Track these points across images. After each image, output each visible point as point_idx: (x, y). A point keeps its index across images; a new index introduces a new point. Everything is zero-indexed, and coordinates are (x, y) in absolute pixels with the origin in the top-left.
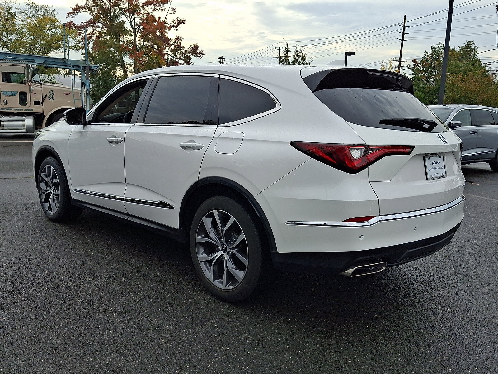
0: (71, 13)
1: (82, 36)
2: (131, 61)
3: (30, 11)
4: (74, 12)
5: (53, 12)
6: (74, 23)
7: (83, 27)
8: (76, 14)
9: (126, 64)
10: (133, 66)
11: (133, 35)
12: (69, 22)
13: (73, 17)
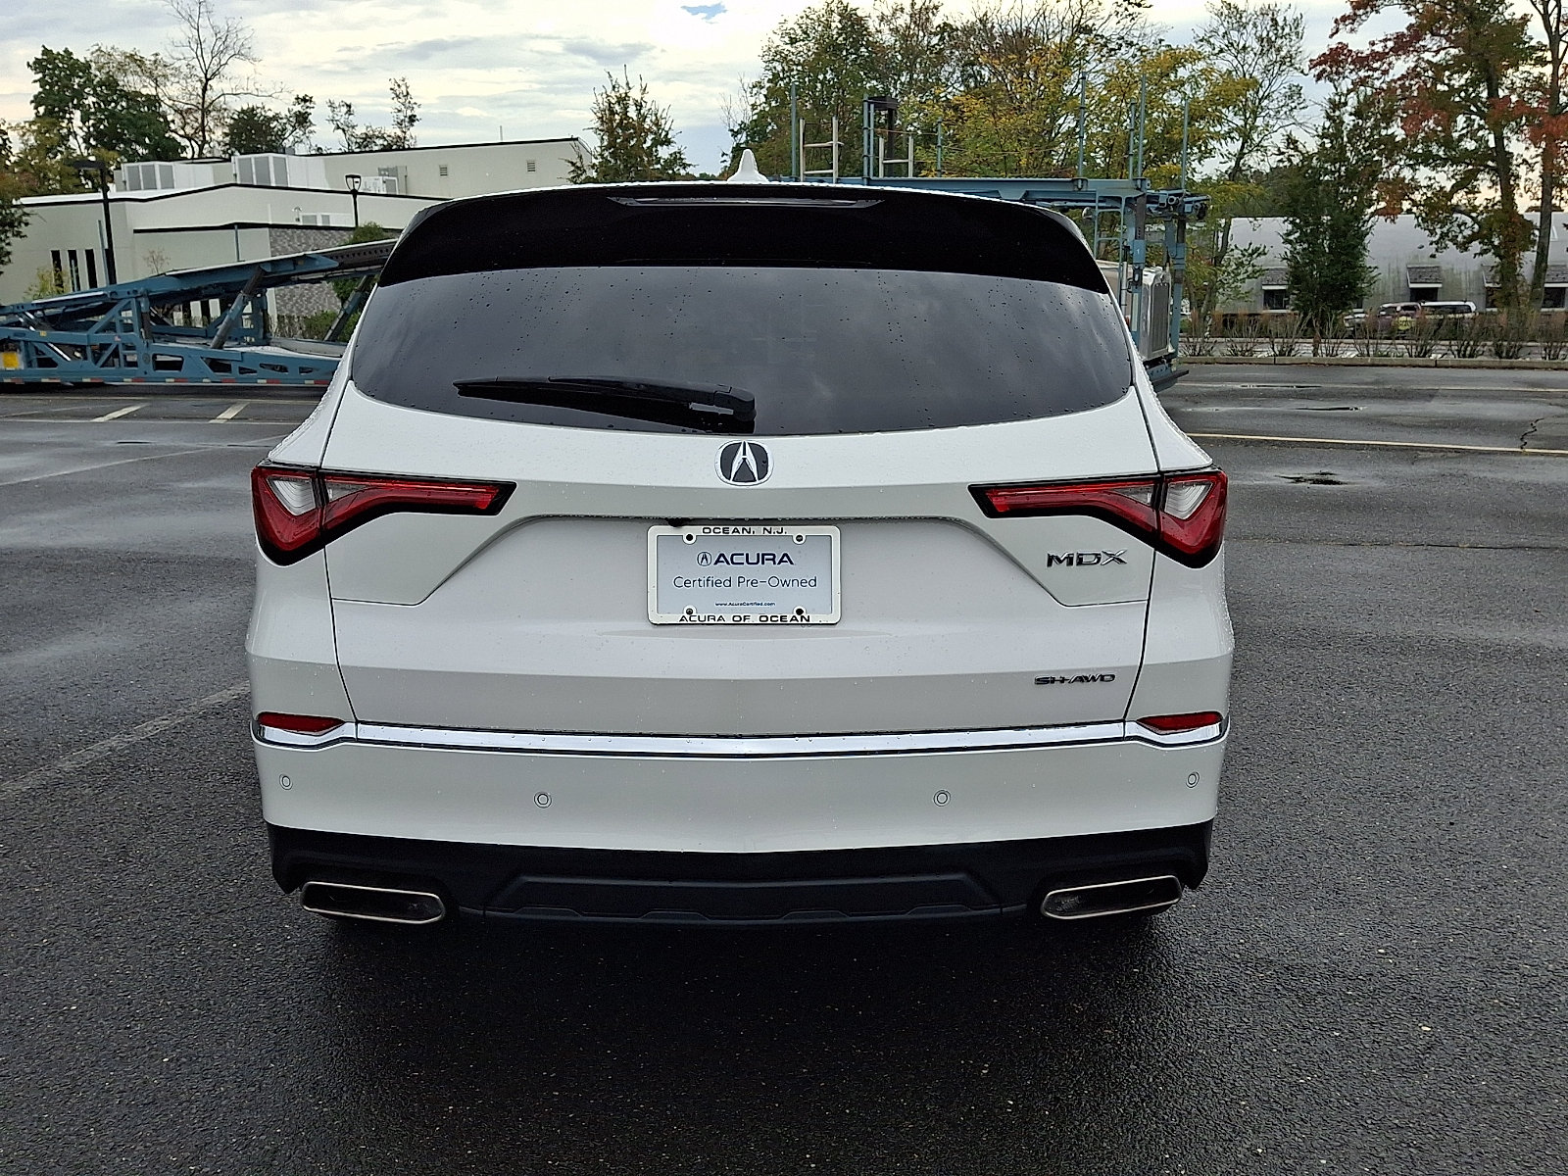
0: (1344, 19)
1: (1372, 87)
2: (1532, 153)
3: (1222, 30)
4: (1355, 14)
5: (1297, 22)
6: (1350, 48)
7: (1380, 56)
8: (1363, 17)
9: (1515, 162)
10: (1538, 168)
11: (1549, 59)
12: (1334, 46)
13: (1352, 30)
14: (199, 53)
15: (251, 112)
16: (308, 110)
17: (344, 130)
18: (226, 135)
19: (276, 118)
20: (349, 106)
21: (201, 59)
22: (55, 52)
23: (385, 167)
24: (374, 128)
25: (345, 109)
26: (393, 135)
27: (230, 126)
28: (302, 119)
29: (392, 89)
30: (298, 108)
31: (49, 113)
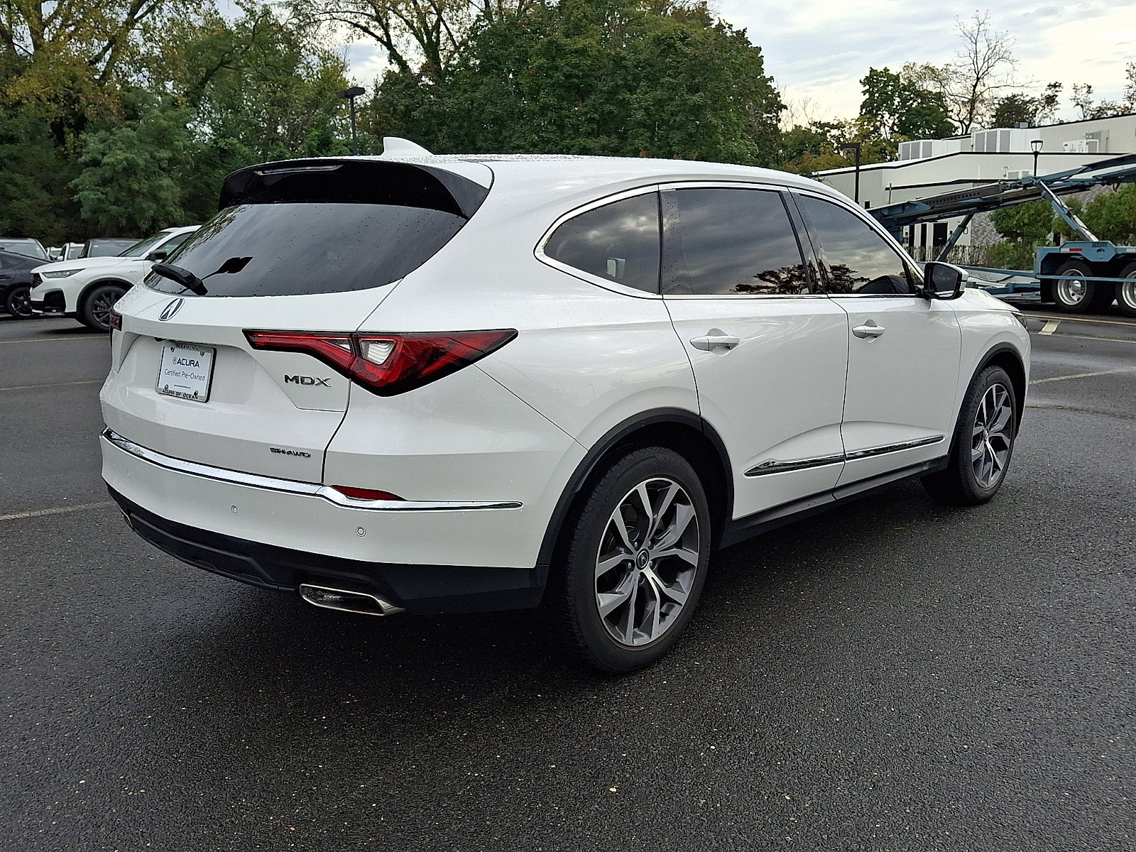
14: (975, 61)
15: (1012, 100)
16: (1056, 93)
17: (1082, 106)
18: (993, 116)
19: (1032, 101)
20: (1090, 87)
21: (975, 64)
22: (879, 71)
23: (1091, 132)
24: (1107, 102)
25: (1086, 89)
26: (1122, 107)
27: (997, 109)
28: (1050, 100)
29: (1127, 71)
30: (1050, 93)
31: (868, 112)
